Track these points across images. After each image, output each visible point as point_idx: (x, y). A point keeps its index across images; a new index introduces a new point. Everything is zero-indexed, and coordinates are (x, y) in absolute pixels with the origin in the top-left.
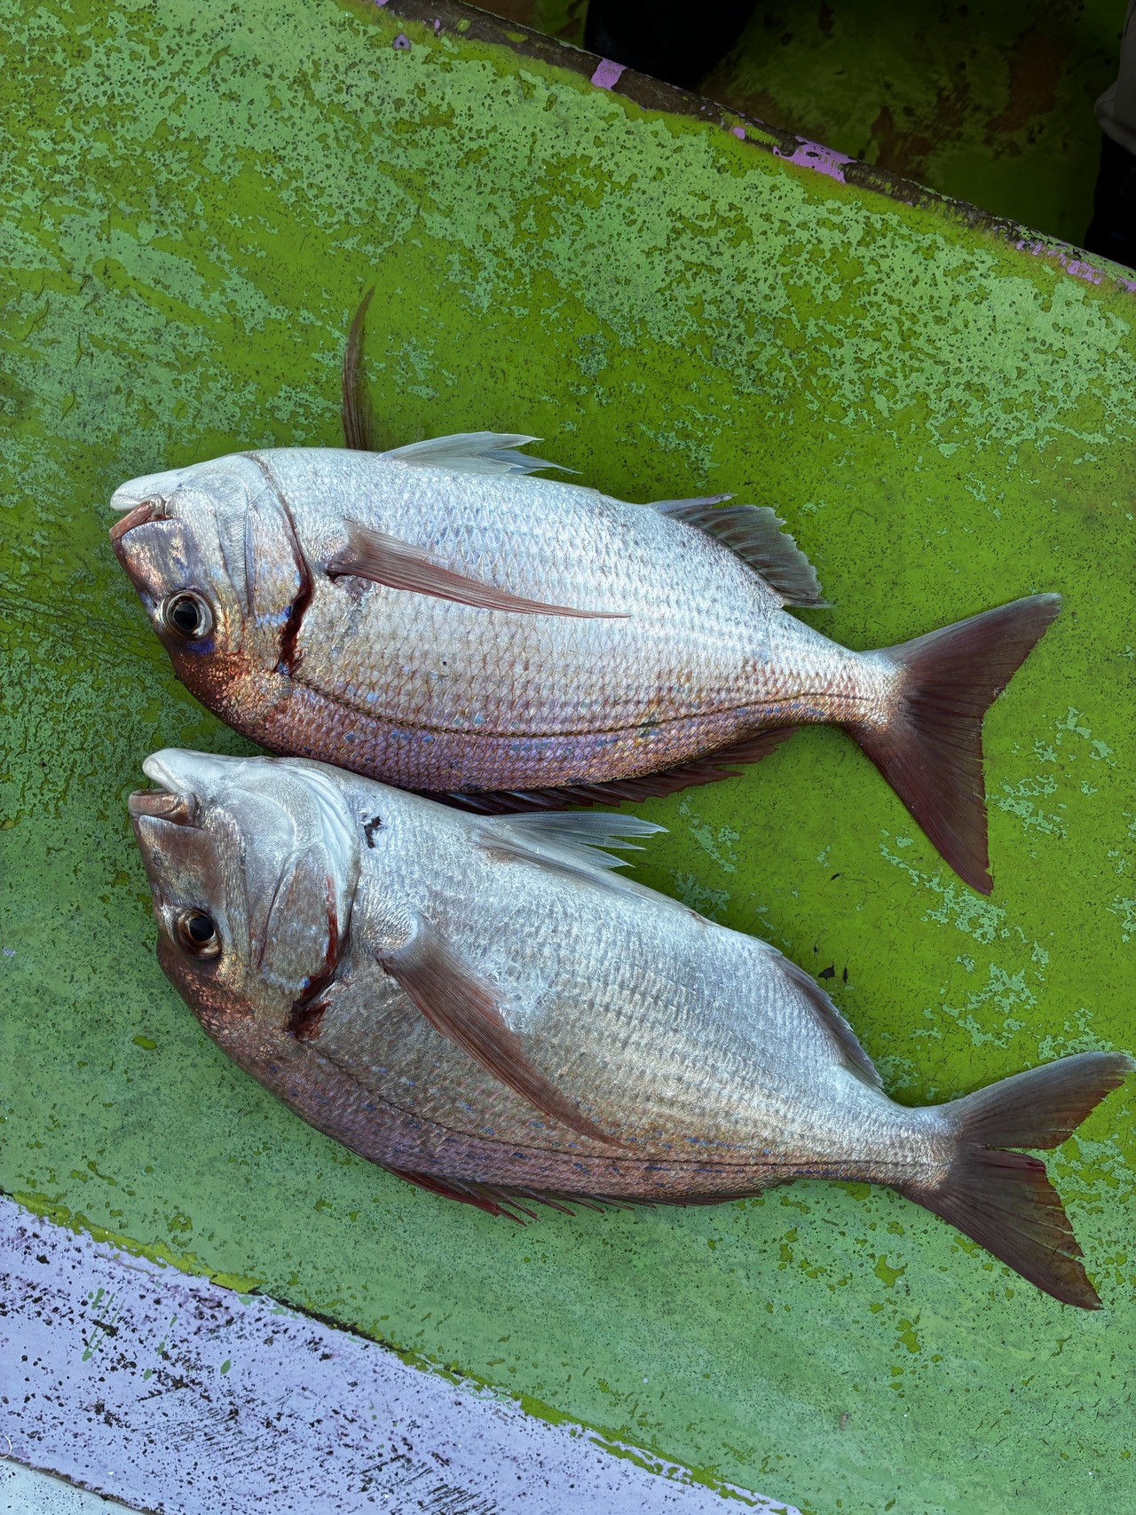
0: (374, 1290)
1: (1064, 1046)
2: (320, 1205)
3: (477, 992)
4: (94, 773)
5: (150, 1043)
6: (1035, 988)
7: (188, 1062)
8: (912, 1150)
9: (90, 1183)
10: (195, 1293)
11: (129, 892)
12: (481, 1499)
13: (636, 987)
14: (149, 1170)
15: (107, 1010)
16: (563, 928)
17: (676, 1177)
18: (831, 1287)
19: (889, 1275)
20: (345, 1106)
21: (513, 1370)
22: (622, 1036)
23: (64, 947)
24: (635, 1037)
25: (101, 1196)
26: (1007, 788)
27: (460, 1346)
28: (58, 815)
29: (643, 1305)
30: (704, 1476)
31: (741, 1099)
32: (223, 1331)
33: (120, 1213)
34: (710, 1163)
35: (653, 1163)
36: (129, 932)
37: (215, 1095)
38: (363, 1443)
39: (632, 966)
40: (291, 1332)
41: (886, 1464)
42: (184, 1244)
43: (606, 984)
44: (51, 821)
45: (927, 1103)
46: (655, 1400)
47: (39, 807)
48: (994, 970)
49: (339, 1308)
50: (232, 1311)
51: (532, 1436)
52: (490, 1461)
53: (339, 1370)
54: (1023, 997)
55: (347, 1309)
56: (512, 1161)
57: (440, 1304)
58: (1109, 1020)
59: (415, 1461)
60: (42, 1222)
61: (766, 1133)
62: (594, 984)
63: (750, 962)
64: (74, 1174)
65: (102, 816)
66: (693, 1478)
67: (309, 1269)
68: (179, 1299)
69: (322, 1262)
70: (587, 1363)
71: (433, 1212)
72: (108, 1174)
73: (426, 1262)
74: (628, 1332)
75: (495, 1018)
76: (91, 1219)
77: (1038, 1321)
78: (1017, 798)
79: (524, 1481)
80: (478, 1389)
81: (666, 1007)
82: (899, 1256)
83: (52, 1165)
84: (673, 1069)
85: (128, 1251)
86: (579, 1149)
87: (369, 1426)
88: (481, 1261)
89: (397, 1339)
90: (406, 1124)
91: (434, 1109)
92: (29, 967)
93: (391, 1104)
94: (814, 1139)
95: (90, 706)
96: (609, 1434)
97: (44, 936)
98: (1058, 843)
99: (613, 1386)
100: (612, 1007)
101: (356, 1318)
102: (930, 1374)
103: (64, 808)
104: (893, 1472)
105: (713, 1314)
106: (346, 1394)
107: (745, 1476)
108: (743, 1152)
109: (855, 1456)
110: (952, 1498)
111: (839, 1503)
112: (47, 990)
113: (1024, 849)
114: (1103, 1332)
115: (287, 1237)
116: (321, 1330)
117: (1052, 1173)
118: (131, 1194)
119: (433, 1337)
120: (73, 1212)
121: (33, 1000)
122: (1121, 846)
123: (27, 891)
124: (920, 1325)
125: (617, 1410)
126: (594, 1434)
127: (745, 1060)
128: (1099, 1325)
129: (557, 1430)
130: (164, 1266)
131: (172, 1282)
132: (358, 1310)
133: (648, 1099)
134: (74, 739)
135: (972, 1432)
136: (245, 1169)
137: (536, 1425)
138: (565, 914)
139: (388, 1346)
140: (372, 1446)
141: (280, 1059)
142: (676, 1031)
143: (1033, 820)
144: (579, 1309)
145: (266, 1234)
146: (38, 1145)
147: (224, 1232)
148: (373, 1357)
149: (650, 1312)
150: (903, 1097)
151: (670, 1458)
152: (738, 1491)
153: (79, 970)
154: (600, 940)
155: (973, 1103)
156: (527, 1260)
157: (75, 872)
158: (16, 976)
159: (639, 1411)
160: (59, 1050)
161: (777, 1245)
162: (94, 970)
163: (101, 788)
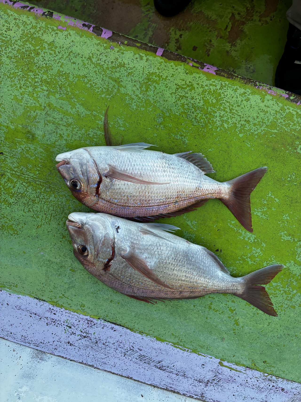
0: (124, 317)
1: (269, 263)
2: (111, 301)
3: (142, 261)
4: (56, 215)
5: (73, 270)
6: (262, 252)
7: (81, 274)
8: (236, 287)
9: (63, 299)
10: (87, 319)
11: (66, 240)
12: (149, 357)
13: (175, 259)
14: (75, 295)
15: (64, 264)
16: (159, 248)
17: (186, 294)
18: (220, 314)
19: (232, 311)
20: (116, 284)
21: (154, 332)
22: (173, 268)
23: (53, 252)
24: (176, 269)
25: (66, 301)
26: (256, 210)
27: (142, 328)
28: (49, 224)
29: (180, 319)
30: (194, 351)
31: (199, 279)
32: (93, 326)
33: (70, 304)
34: (193, 291)
35: (181, 292)
36: (67, 248)
37: (88, 280)
38: (124, 347)
39: (174, 254)
40: (107, 326)
41: (233, 348)
42: (84, 310)
43: (169, 259)
44: (48, 226)
45: (239, 277)
46: (183, 337)
47: (45, 223)
48: (253, 248)
49: (117, 321)
50: (95, 323)
51: (158, 345)
52: (150, 350)
53: (118, 333)
54: (260, 254)
55: (118, 321)
56: (151, 293)
57: (138, 320)
58: (279, 258)
59: (134, 350)
60: (54, 307)
61: (204, 285)
62: (166, 259)
63: (200, 251)
64: (60, 297)
65: (59, 224)
66: (192, 352)
67: (110, 314)
68: (84, 321)
69: (113, 312)
70: (169, 330)
71: (135, 302)
72: (67, 296)
73: (134, 312)
74: (178, 324)
75: (146, 266)
76: (64, 305)
77: (264, 319)
78: (258, 212)
79: (157, 353)
80: (147, 336)
81: (182, 262)
82: (234, 307)
83: (55, 295)
84: (184, 274)
85: (72, 312)
86: (165, 290)
87: (125, 343)
88: (146, 311)
89: (129, 327)
90: (129, 287)
91: (135, 284)
92: (46, 256)
93: (126, 283)
94: (215, 286)
95: (54, 201)
96: (174, 344)
97: (49, 250)
98: (267, 221)
99: (175, 334)
100: (170, 263)
101: (120, 323)
102: (241, 330)
103: (50, 223)
104: (234, 350)
105: (195, 320)
106: (119, 338)
107: (203, 351)
108: (200, 289)
109: (226, 347)
110: (247, 355)
111: (223, 356)
112: (50, 261)
113: (260, 222)
114: (278, 321)
115: (105, 308)
116: (113, 325)
117: (266, 289)
118: (72, 300)
119: (137, 326)
120: (60, 304)
121: (48, 262)
122: (281, 221)
123: (44, 240)
124: (239, 320)
125: (176, 339)
126: (171, 344)
127: (199, 271)
128: (277, 319)
129: (163, 343)
130: (80, 314)
131: (82, 317)
132: (121, 321)
133: (179, 280)
134: (51, 208)
135: (251, 341)
136: (95, 295)
137: (159, 342)
138: (160, 245)
139: (128, 328)
140: (125, 348)
141: (102, 275)
142: (184, 267)
143: (262, 216)
144: (167, 320)
145: (101, 307)
146: (52, 291)
147: (92, 307)
148: (124, 330)
149: (182, 320)
150: (234, 275)
151: (187, 348)
152: (202, 354)
153: (57, 256)
154: (167, 250)
155: (249, 276)
156: (155, 311)
157: (54, 236)
158: (44, 258)
159: (180, 339)
160: (54, 272)
161: (208, 306)
162: (60, 256)
163: (58, 218)
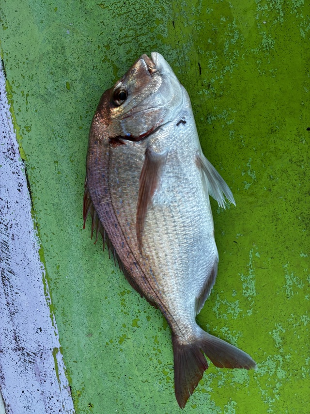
0: (44, 191)
4: (132, 19)
6: (239, 316)
8: (186, 331)
9: (23, 97)
10: (13, 145)
12: (10, 254)
15: (70, 69)
17: (136, 272)
19: (135, 324)
20: (99, 169)
27: (44, 223)
30: (52, 308)
31: (171, 276)
32: (8, 159)
34: (147, 279)
35: (136, 263)
38: (4, 215)
40: (20, 177)
42: (23, 134)
48: (237, 302)
50: (15, 158)
51: (34, 257)
52: (20, 250)
53: (18, 196)
54: (235, 315)
56: (113, 225)
59: (8, 231)
60: (5, 92)
61: (165, 289)
63: (210, 255)
64: (23, 92)
66: (50, 305)
67: (38, 171)
68: (9, 142)
73: (59, 200)
79: (21, 262)
80: (37, 235)
85: (12, 120)
86: (129, 240)
87: (10, 213)
90: (105, 189)
91: (115, 193)
93: (108, 181)
94: (172, 303)
96: (47, 276)
98: (286, 298)
99: (60, 270)
101: (34, 191)
103: (116, 17)
106: (13, 202)
108: (156, 286)
110: (87, 377)
112: (65, 49)
116: (25, 184)
118: (27, 110)
124: (128, 340)
126: (45, 273)
129: (39, 262)
130: (14, 132)
131: (12, 137)
132: (36, 190)
137: (37, 256)
138: (194, 193)
139: (32, 205)
140: (5, 217)
141: (100, 142)
145: (40, 153)
148: (27, 203)
151: (51, 296)
152: (54, 319)
160: (51, 64)
162: (78, 58)
